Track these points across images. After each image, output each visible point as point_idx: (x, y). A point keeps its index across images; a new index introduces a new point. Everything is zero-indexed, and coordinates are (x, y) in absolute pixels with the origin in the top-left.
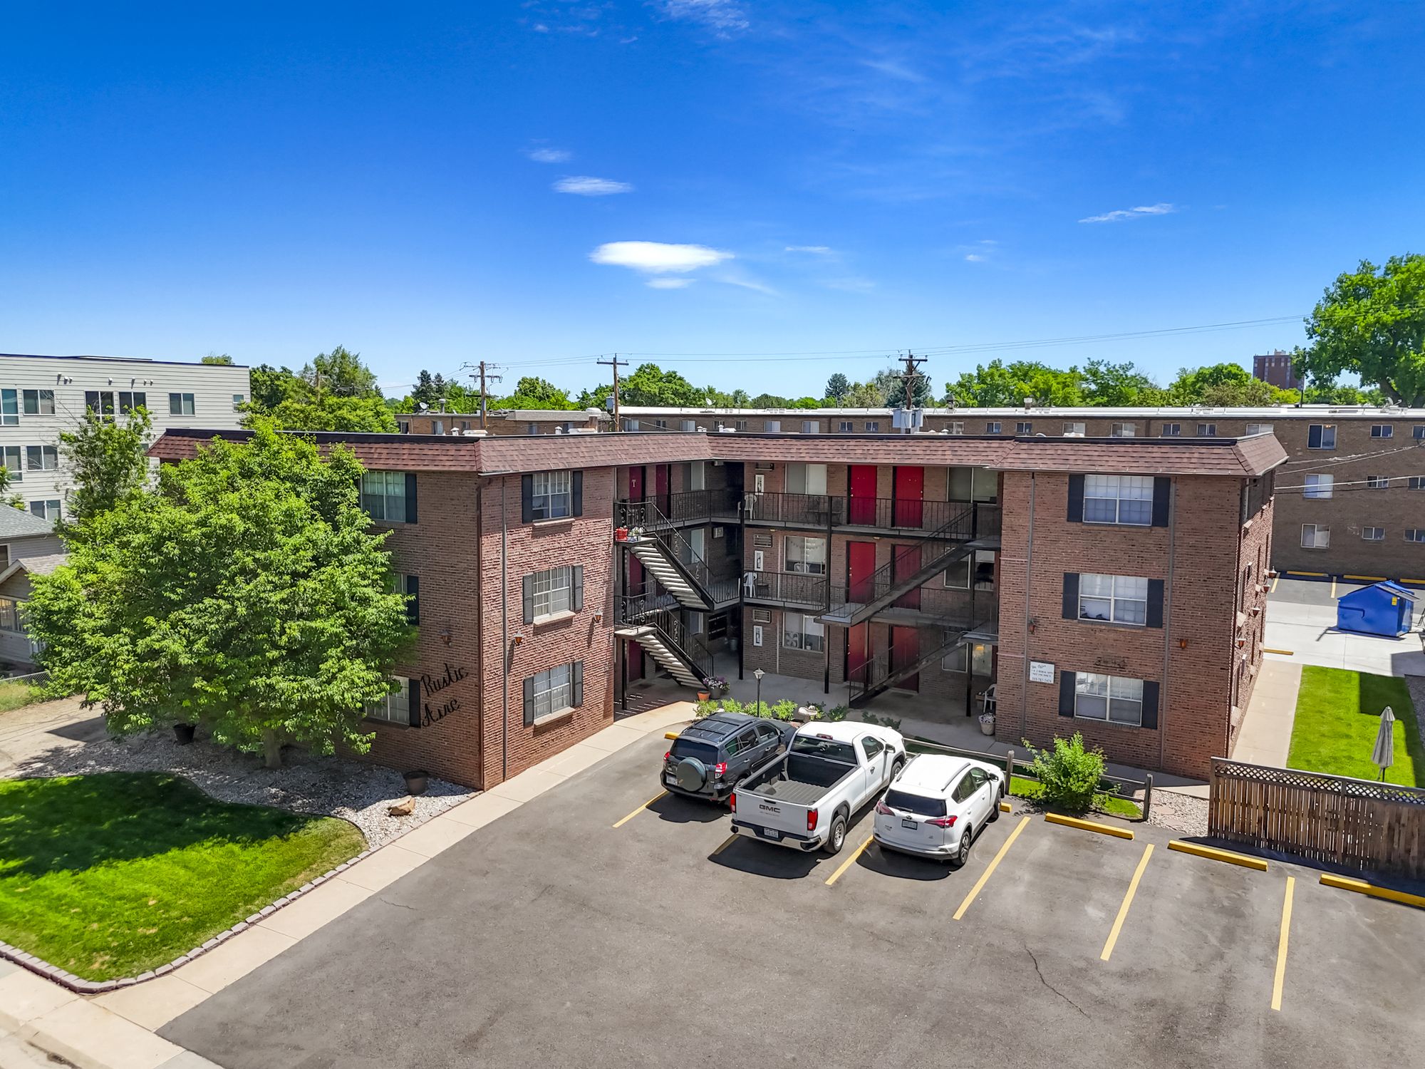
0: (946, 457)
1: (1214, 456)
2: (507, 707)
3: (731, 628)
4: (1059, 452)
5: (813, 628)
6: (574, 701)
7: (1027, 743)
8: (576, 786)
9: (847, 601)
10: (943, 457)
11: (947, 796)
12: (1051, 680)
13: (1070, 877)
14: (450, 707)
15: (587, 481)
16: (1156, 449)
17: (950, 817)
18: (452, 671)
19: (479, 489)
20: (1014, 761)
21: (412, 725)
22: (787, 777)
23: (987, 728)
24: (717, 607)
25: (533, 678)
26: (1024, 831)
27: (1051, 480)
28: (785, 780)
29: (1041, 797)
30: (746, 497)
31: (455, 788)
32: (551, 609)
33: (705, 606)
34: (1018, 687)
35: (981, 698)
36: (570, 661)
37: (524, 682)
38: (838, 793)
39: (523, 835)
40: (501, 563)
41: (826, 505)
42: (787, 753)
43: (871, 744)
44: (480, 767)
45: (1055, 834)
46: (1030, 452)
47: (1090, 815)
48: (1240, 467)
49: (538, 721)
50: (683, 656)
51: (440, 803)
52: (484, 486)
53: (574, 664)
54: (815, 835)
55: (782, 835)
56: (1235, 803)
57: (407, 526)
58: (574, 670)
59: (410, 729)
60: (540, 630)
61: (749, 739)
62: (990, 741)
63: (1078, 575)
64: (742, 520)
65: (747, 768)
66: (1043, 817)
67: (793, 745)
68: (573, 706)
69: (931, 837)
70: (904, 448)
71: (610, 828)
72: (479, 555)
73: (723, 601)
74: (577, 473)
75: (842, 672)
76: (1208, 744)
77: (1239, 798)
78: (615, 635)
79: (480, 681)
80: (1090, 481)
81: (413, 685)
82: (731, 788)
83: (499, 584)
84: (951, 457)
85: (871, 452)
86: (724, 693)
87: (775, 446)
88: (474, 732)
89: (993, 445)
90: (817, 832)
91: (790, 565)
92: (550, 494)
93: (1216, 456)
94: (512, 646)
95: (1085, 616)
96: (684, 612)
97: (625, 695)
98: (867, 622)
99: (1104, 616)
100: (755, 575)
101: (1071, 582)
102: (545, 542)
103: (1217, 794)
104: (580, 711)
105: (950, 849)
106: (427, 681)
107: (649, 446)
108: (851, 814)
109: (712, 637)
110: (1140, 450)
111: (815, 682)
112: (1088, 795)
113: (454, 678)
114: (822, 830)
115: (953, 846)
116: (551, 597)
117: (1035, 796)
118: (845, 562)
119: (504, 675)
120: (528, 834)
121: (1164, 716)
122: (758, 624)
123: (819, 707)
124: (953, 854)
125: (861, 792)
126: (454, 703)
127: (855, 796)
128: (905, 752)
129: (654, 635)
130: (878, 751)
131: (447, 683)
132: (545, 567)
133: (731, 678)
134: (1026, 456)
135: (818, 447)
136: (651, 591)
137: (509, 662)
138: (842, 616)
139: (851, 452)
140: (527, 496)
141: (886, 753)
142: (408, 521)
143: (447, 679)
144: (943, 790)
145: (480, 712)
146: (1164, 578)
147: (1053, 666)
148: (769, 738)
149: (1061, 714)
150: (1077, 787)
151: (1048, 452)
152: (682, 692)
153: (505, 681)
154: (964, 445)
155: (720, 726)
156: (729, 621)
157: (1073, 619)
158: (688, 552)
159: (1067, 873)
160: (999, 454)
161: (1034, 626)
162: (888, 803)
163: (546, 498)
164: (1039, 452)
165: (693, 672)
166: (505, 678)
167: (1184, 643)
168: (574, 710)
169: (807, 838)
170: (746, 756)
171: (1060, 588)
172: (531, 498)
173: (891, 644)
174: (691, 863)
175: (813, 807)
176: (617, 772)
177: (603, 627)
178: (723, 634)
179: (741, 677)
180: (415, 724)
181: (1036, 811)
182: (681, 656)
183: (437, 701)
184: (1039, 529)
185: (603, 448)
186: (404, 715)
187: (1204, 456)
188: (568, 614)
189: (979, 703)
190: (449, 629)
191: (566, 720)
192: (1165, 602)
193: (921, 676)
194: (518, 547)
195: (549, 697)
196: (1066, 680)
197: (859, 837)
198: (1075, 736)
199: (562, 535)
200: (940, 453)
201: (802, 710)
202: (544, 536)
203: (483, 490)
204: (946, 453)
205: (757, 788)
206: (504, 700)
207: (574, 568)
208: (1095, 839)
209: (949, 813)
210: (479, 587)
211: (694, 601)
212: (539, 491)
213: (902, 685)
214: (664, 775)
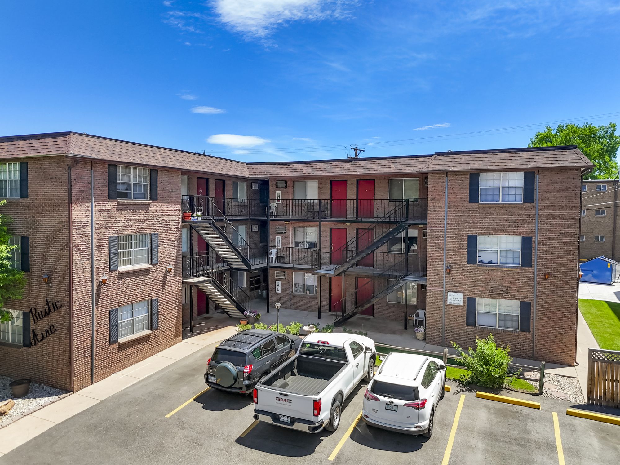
0: (391, 169)
1: (563, 156)
2: (95, 329)
3: (263, 284)
4: (463, 159)
5: (311, 280)
6: (152, 326)
7: (454, 344)
8: (146, 385)
9: (331, 264)
10: (389, 169)
11: (418, 383)
12: (461, 303)
13: (511, 443)
14: (49, 331)
15: (161, 177)
16: (525, 154)
17: (422, 400)
18: (50, 304)
19: (70, 169)
20: (448, 356)
21: (25, 345)
22: (296, 373)
23: (420, 336)
24: (253, 268)
25: (118, 310)
26: (465, 406)
27: (459, 178)
28: (295, 376)
29: (468, 380)
30: (271, 205)
31: (53, 391)
32: (133, 262)
33: (245, 267)
34: (440, 308)
35: (412, 318)
36: (148, 298)
37: (110, 312)
38: (335, 385)
39: (92, 428)
40: (90, 224)
41: (318, 207)
42: (297, 355)
43: (355, 347)
44: (71, 374)
45: (486, 406)
46: (445, 160)
47: (504, 392)
48: (581, 161)
49: (121, 340)
50: (231, 298)
51: (35, 404)
52: (73, 166)
53: (151, 301)
54: (319, 420)
55: (294, 420)
56: (606, 380)
57: (22, 200)
58: (151, 305)
59: (24, 348)
60: (123, 276)
61: (270, 347)
62: (423, 344)
63: (477, 236)
64: (268, 216)
65: (268, 367)
66: (473, 394)
67: (301, 350)
68: (151, 329)
69: (409, 417)
70: (365, 165)
71: (162, 418)
72: (69, 217)
73: (256, 265)
74: (154, 170)
75: (328, 306)
76: (564, 341)
77: (609, 376)
78: (183, 283)
79: (70, 310)
80: (482, 176)
81: (26, 317)
82: (255, 383)
83: (87, 240)
84: (394, 168)
85: (345, 168)
86: (257, 320)
87: (287, 169)
88: (67, 348)
89: (419, 160)
90: (321, 417)
91: (297, 244)
92: (132, 183)
93: (565, 156)
94: (99, 286)
95: (481, 262)
96: (233, 272)
97: (192, 323)
98: (343, 274)
99: (493, 262)
100: (276, 250)
101: (472, 241)
102: (128, 214)
103: (593, 374)
104: (157, 332)
105: (423, 426)
106: (34, 313)
107: (207, 163)
108: (344, 399)
109: (252, 290)
110: (514, 155)
111: (312, 313)
112: (501, 378)
113: (52, 310)
114: (324, 415)
115: (425, 424)
116: (133, 254)
117: (464, 379)
118: (329, 241)
119: (92, 306)
120: (96, 427)
121: (535, 324)
122: (278, 280)
123: (316, 326)
124: (426, 429)
125: (351, 382)
126: (52, 327)
127: (347, 384)
128: (376, 353)
129: (210, 283)
130: (360, 352)
131: (47, 313)
132: (128, 232)
133: (262, 312)
134: (442, 163)
135: (313, 168)
136: (212, 260)
137: (97, 298)
138: (328, 271)
139: (333, 169)
140: (112, 181)
141: (365, 353)
142: (22, 197)
143: (47, 310)
144: (415, 379)
145: (70, 334)
146: (533, 235)
147: (463, 294)
148: (284, 346)
149: (467, 325)
150: (496, 373)
151: (456, 160)
152: (231, 320)
153: (93, 310)
154: (402, 161)
155: (248, 338)
156: (262, 280)
157: (474, 264)
158: (236, 235)
159: (508, 440)
160: (424, 165)
161: (450, 270)
162: (374, 390)
163: (129, 185)
164: (450, 160)
165: (237, 308)
166: (93, 308)
167: (546, 276)
168: (151, 332)
169: (312, 422)
170: (268, 358)
171: (466, 245)
172: (116, 183)
173: (357, 287)
174: (222, 446)
175: (318, 397)
176: (178, 374)
177: (174, 277)
178: (258, 288)
179: (268, 312)
180: (27, 344)
181: (467, 390)
182: (229, 297)
183: (41, 327)
184: (452, 209)
185: (173, 158)
186: (20, 339)
187: (557, 156)
188: (146, 266)
189: (410, 321)
190: (49, 274)
191: (146, 339)
192: (534, 251)
193: (375, 307)
194: (105, 215)
195: (132, 323)
196: (471, 303)
197: (350, 416)
198: (489, 337)
199: (142, 212)
200: (387, 166)
201: (306, 328)
202: (127, 210)
203: (72, 169)
204: (391, 166)
205: (275, 383)
206: (92, 325)
207: (151, 235)
208: (515, 410)
209: (421, 398)
210: (70, 241)
211: (238, 264)
212: (121, 178)
213: (363, 313)
214: (207, 375)
